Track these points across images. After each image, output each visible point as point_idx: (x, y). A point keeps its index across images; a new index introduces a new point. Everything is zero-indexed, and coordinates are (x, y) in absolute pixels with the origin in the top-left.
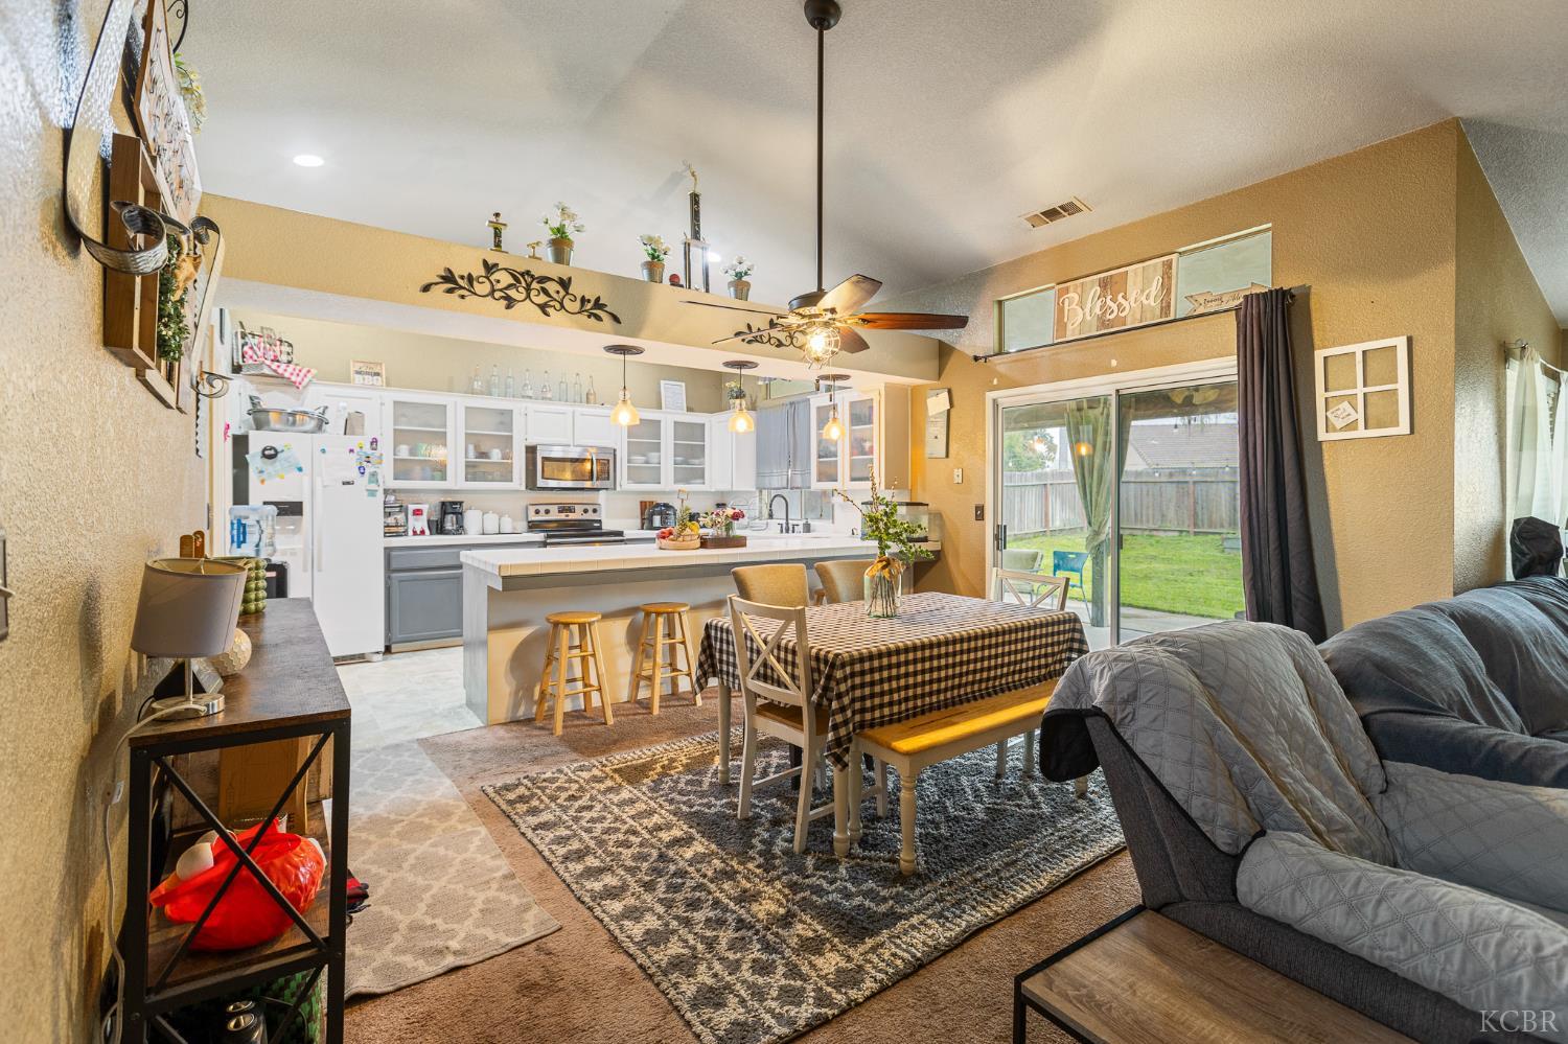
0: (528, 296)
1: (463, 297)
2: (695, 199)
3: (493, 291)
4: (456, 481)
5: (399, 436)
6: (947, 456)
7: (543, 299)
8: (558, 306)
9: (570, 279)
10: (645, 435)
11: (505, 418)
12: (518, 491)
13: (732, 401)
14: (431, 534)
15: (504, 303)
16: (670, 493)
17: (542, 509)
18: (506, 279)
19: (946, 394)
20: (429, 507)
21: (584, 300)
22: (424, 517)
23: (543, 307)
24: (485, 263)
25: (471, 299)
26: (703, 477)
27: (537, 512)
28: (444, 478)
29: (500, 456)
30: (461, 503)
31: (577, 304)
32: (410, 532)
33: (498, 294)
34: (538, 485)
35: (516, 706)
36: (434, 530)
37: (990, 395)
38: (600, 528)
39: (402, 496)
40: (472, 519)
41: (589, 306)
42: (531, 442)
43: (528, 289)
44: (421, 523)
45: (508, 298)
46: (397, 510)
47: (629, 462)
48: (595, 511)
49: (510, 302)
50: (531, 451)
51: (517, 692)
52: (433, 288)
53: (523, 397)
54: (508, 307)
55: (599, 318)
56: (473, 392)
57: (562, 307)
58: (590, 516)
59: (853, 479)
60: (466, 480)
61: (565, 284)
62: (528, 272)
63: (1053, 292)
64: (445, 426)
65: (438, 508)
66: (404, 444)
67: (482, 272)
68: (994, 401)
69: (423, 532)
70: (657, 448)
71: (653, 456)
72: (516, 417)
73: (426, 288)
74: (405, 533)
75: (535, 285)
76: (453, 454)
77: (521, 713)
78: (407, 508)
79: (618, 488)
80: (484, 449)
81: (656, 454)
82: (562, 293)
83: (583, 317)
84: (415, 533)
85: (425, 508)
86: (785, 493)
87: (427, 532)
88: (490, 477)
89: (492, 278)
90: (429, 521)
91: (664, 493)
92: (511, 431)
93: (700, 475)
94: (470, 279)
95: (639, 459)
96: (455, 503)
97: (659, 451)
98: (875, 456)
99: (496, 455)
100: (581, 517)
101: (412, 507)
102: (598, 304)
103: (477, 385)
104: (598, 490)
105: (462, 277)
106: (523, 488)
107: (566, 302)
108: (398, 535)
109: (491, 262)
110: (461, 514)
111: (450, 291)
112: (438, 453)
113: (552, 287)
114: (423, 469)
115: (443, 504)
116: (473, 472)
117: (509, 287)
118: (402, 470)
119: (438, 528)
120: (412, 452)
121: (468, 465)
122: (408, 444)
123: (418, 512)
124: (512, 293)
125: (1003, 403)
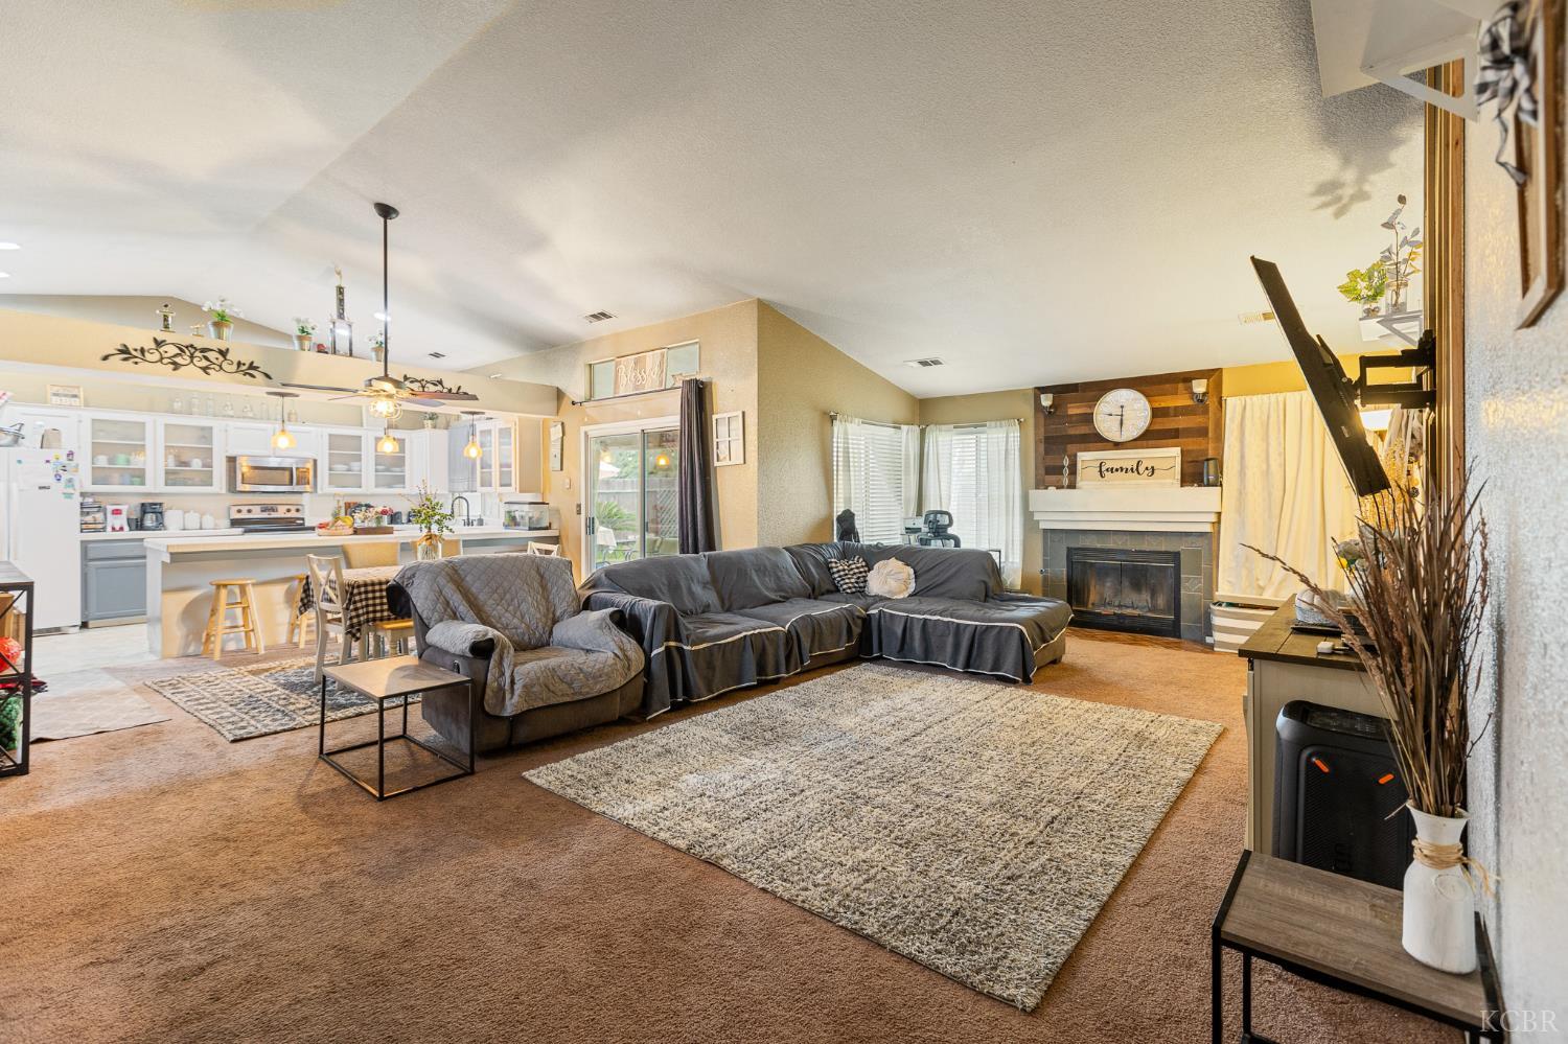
0: (192, 361)
1: (136, 363)
2: (340, 291)
3: (162, 358)
4: (155, 485)
5: (97, 449)
6: (562, 469)
7: (204, 363)
8: (217, 368)
9: (228, 350)
10: (345, 449)
11: (206, 434)
12: (218, 494)
13: (425, 422)
14: (131, 530)
15: (172, 366)
16: (372, 495)
17: (245, 509)
18: (173, 350)
19: (560, 426)
20: (129, 507)
21: (239, 364)
22: (124, 517)
23: (205, 369)
24: (155, 340)
25: (143, 365)
26: (404, 483)
27: (239, 511)
28: (143, 483)
29: (200, 463)
30: (161, 504)
31: (235, 367)
32: (109, 529)
33: (165, 361)
34: (238, 489)
35: (187, 645)
36: (134, 527)
37: (583, 429)
38: (303, 524)
39: (100, 499)
40: (171, 517)
41: (243, 368)
42: (232, 453)
43: (192, 357)
44: (121, 521)
45: (174, 363)
46: (96, 510)
47: (330, 469)
48: (298, 510)
49: (176, 366)
50: (232, 460)
51: (187, 636)
52: (111, 358)
53: (224, 416)
54: (175, 369)
55: (252, 376)
56: (173, 412)
57: (221, 368)
58: (293, 514)
59: (501, 485)
60: (166, 485)
61: (223, 353)
62: (192, 346)
63: (613, 363)
64: (144, 439)
65: (139, 509)
66: (102, 454)
67: (153, 346)
68: (586, 433)
69: (121, 529)
70: (358, 458)
71: (355, 465)
72: (215, 431)
73: (106, 358)
74: (104, 529)
75: (197, 354)
76: (154, 463)
77: (191, 650)
78: (105, 509)
79: (319, 491)
80: (184, 458)
81: (357, 464)
82: (221, 359)
83: (240, 376)
84: (114, 529)
85: (124, 508)
86: (464, 495)
87: (126, 528)
88: (190, 482)
89: (161, 350)
90: (128, 519)
91: (366, 495)
92: (211, 443)
93: (401, 480)
94: (142, 351)
95: (340, 468)
96: (155, 504)
97: (360, 460)
98: (513, 469)
99: (197, 464)
100: (283, 516)
101: (110, 508)
102: (252, 366)
103: (177, 406)
104: (301, 493)
105: (136, 350)
106: (224, 491)
107: (225, 365)
108: (96, 530)
109: (159, 339)
110: (161, 513)
111: (125, 359)
112: (138, 461)
113: (212, 355)
114: (122, 476)
115: (143, 505)
116: (171, 478)
117: (176, 355)
118: (100, 476)
119: (138, 525)
120: (111, 461)
121: (168, 472)
122: (105, 455)
123: (117, 512)
124: (178, 360)
125: (591, 434)
